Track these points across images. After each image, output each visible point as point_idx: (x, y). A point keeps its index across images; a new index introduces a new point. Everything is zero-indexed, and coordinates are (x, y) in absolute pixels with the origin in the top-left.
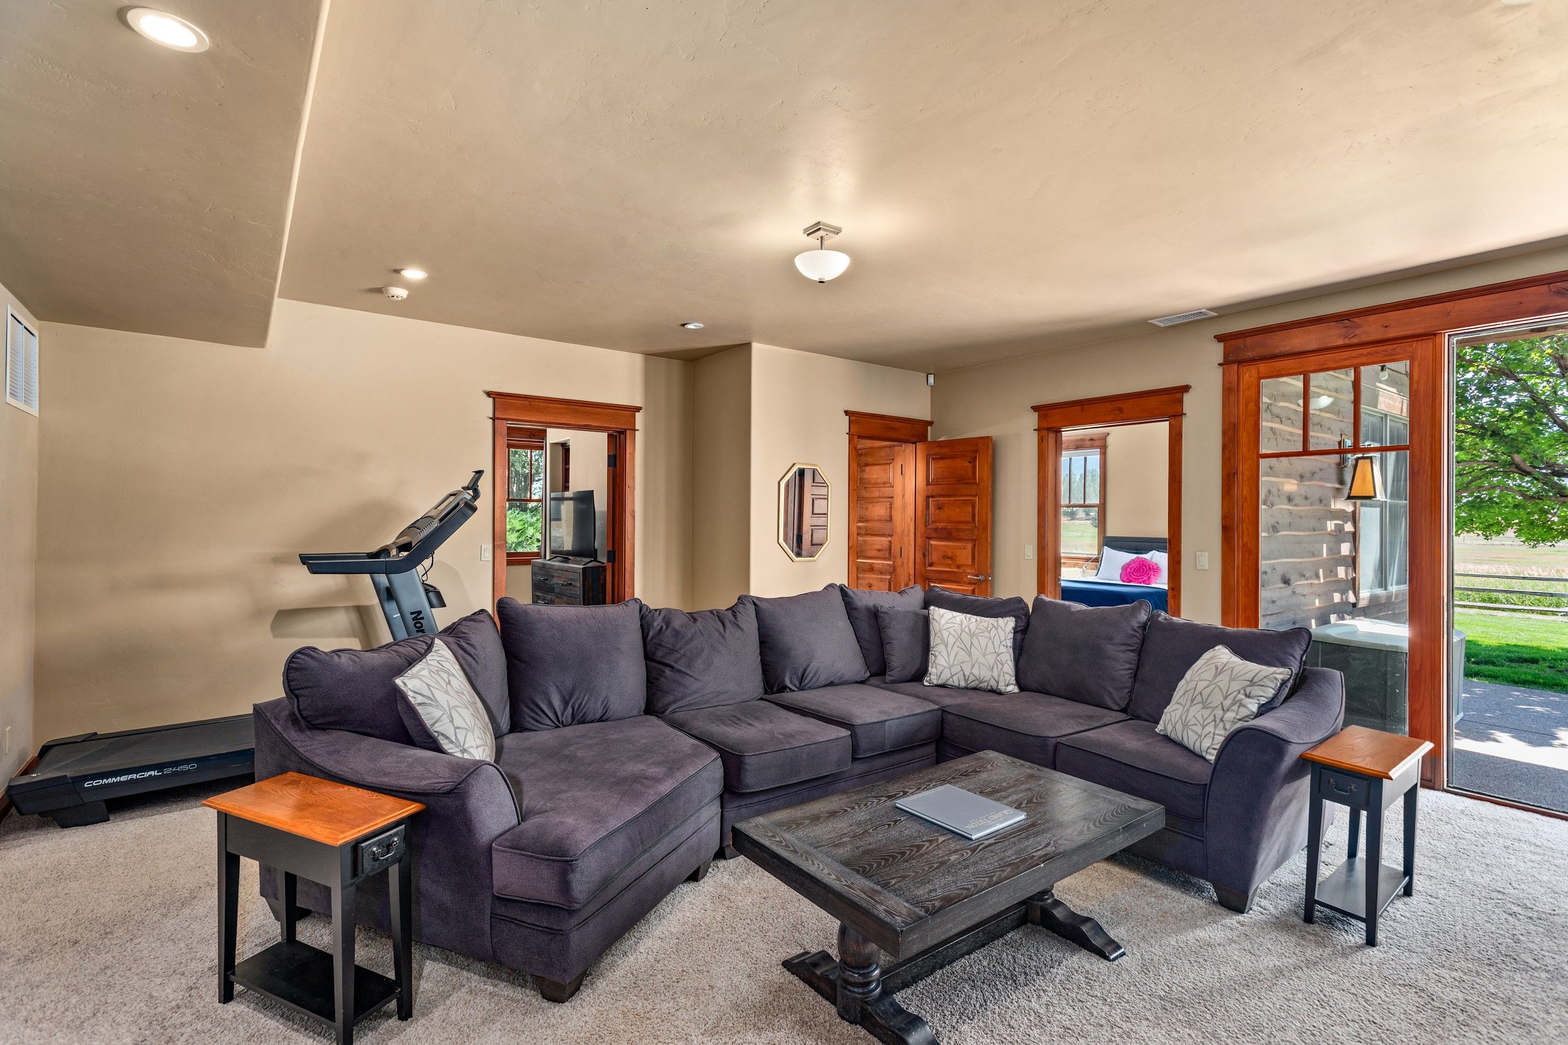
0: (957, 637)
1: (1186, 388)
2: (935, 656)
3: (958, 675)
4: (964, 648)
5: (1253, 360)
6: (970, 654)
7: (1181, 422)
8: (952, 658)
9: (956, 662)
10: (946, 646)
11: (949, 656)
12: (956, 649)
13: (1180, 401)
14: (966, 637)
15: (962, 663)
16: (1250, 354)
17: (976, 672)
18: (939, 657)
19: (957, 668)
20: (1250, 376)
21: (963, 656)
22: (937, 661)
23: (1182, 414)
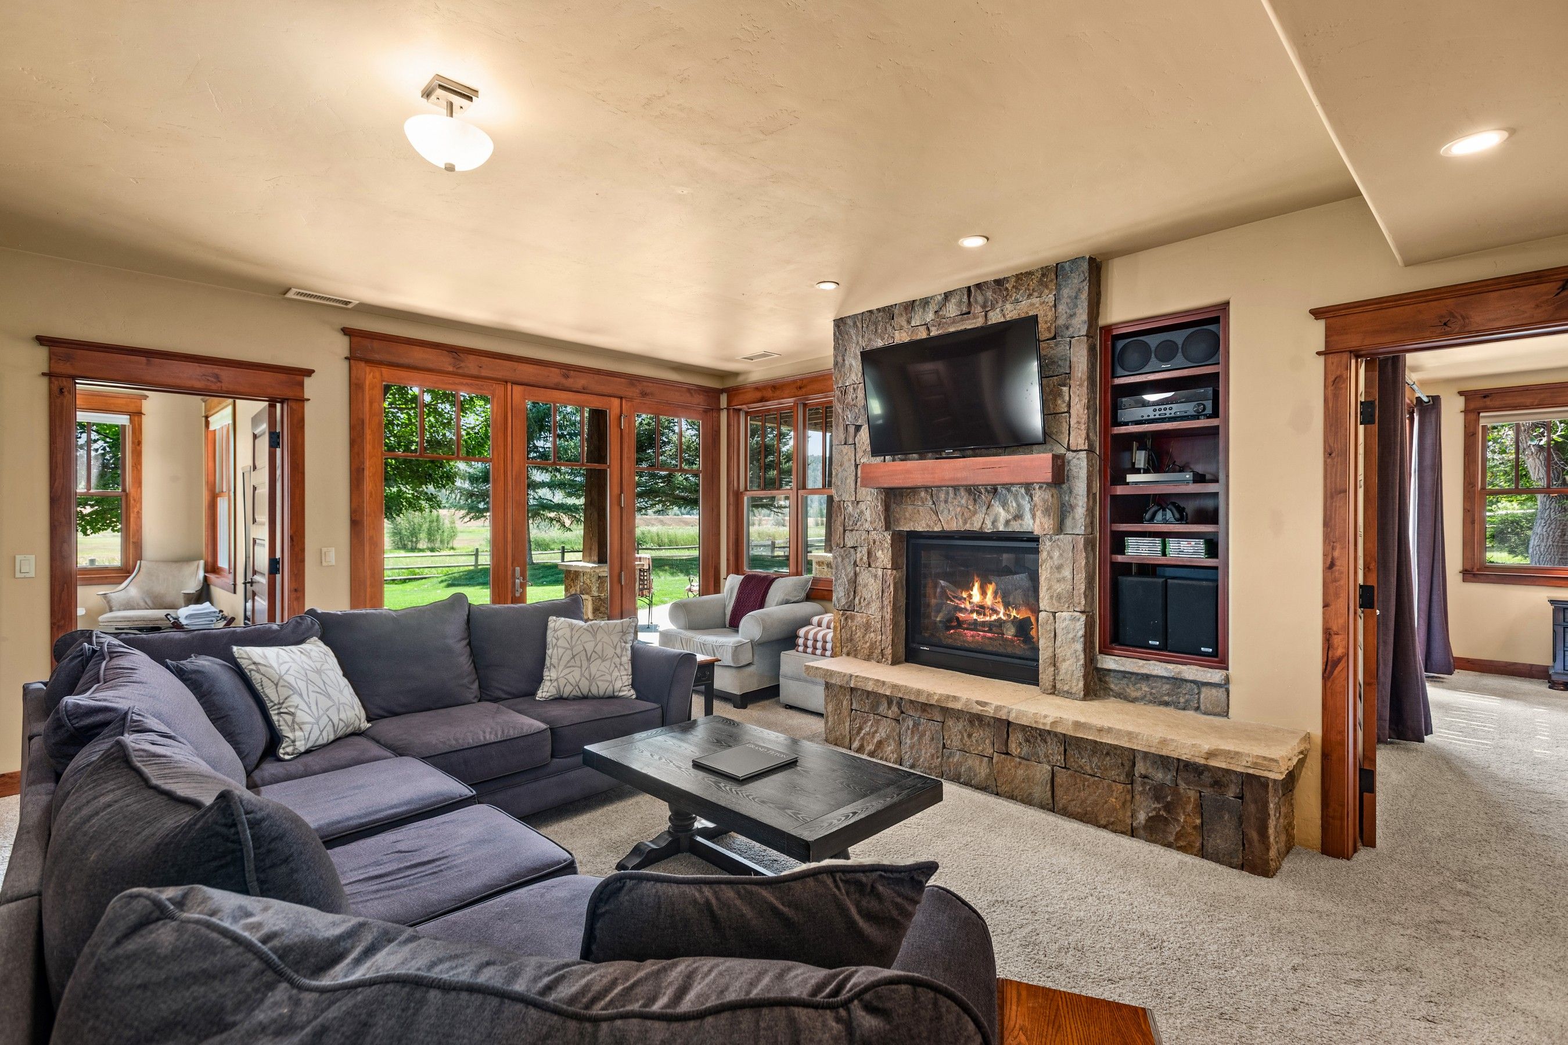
0: (305, 679)
1: (309, 373)
2: (292, 714)
3: (327, 728)
4: (319, 691)
5: (380, 363)
6: (329, 697)
7: (303, 408)
8: (314, 708)
9: (321, 712)
10: (301, 695)
11: (310, 708)
12: (313, 696)
13: (301, 385)
14: (313, 676)
15: (327, 710)
16: (377, 357)
17: (343, 716)
18: (299, 713)
19: (325, 719)
20: (374, 377)
21: (324, 702)
22: (297, 720)
23: (303, 400)
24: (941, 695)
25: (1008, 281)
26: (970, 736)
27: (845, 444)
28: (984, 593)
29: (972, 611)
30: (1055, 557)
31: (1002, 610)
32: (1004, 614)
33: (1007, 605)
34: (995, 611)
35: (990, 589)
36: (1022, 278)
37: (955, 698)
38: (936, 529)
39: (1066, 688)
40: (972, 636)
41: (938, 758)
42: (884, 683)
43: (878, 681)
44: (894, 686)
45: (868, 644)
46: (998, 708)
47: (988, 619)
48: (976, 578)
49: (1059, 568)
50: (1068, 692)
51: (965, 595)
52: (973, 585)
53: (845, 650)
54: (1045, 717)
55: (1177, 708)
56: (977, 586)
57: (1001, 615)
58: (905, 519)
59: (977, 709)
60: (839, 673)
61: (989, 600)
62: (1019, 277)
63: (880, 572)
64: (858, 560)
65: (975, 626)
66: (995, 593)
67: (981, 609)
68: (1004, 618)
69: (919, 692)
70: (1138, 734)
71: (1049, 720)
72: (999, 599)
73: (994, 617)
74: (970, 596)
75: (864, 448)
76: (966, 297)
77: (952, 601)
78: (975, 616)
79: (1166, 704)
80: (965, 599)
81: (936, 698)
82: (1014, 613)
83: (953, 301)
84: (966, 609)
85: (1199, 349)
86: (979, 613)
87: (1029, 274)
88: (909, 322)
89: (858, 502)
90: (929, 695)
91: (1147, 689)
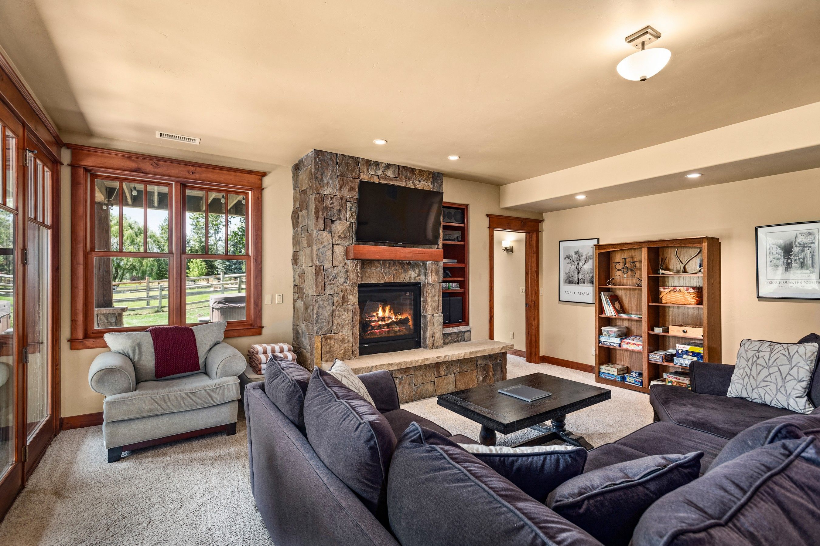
24: (422, 360)
25: (416, 171)
26: (425, 375)
27: (324, 230)
28: (384, 310)
29: (378, 321)
30: (433, 292)
31: (394, 317)
32: (395, 318)
33: (396, 314)
34: (390, 318)
35: (387, 309)
36: (422, 172)
37: (428, 359)
38: (382, 282)
39: (437, 344)
40: (379, 332)
41: (412, 392)
42: (392, 364)
43: (389, 364)
44: (399, 364)
45: (343, 351)
46: (445, 357)
47: (387, 322)
48: (380, 306)
49: (434, 296)
50: (438, 346)
51: (374, 314)
52: (379, 309)
53: (324, 359)
54: (461, 354)
55: (459, 342)
56: (380, 309)
57: (394, 319)
58: (365, 277)
59: (437, 360)
60: (364, 368)
61: (387, 314)
62: (420, 171)
63: (351, 307)
64: (335, 302)
65: (380, 327)
66: (390, 310)
67: (383, 319)
68: (395, 320)
69: (411, 362)
70: (486, 350)
71: (463, 355)
72: (392, 312)
73: (390, 321)
74: (377, 314)
75: (339, 235)
76: (397, 170)
77: (368, 318)
78: (380, 323)
79: (456, 342)
80: (375, 316)
81: (420, 362)
82: (400, 317)
83: (391, 169)
84: (375, 321)
85: (459, 216)
86: (382, 321)
87: (424, 171)
88: (368, 170)
89: (334, 267)
90: (417, 362)
91: (450, 338)
